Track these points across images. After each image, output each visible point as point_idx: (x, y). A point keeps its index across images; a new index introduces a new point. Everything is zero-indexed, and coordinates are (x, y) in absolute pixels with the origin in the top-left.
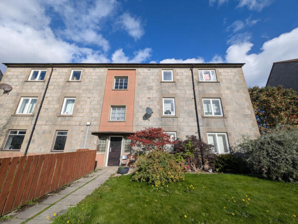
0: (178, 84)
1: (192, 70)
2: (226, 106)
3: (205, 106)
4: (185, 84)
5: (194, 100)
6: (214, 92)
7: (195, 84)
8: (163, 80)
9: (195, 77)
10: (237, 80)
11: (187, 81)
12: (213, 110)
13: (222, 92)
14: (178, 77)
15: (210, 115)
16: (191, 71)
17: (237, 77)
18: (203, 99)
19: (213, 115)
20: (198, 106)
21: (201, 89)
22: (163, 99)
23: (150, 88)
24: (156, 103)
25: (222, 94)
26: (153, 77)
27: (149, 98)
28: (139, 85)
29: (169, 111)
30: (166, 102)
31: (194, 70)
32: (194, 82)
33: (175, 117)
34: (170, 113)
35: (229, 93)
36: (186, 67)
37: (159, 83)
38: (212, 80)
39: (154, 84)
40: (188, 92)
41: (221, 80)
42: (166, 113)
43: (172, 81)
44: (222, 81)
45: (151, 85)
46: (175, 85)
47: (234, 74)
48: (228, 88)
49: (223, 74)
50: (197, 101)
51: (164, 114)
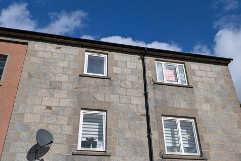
0: (116, 83)
1: (143, 60)
2: (205, 135)
3: (166, 132)
4: (129, 84)
5: (145, 118)
6: (183, 105)
7: (148, 87)
8: (85, 72)
9: (148, 73)
10: (222, 87)
11: (134, 78)
12: (182, 142)
13: (198, 107)
14: (116, 70)
15: (176, 153)
16: (141, 61)
17: (222, 82)
18: (163, 118)
19: (183, 153)
20: (152, 132)
21: (159, 97)
22: (82, 112)
23: (54, 86)
24: (63, 120)
25: (196, 111)
26: (65, 64)
27: (49, 108)
28: (30, 76)
29: (92, 139)
30: (87, 119)
31: (148, 59)
32: (148, 82)
33: (105, 154)
34: (95, 145)
35: (209, 109)
36: (134, 53)
37: (76, 77)
38: (180, 83)
39: (65, 78)
40: (134, 101)
41: (196, 83)
42: (84, 144)
43: (105, 75)
44: (197, 86)
45: (58, 79)
46: (110, 84)
47: (215, 75)
48: (207, 100)
49: (198, 73)
50: (151, 120)
51: (79, 147)
